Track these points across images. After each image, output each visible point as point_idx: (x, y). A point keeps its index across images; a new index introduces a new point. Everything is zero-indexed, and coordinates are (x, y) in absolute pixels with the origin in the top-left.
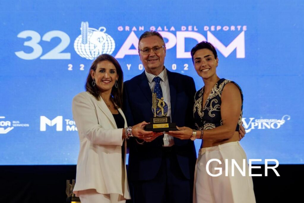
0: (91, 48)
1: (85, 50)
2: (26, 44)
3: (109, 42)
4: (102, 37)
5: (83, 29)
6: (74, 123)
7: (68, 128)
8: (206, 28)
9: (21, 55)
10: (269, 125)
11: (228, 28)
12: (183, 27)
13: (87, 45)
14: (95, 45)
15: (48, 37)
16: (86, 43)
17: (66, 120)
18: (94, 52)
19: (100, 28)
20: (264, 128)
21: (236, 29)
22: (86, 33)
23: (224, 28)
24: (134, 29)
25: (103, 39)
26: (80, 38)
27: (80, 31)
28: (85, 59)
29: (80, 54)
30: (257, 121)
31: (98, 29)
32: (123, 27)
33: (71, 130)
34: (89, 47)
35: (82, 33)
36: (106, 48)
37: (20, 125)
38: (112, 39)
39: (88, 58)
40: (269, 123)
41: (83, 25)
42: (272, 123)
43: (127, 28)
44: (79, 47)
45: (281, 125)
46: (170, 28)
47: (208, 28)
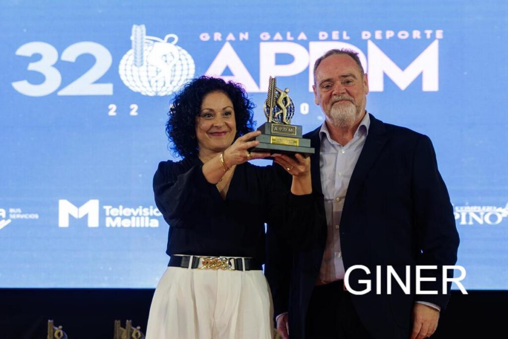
0: (150, 74)
1: (140, 77)
2: (32, 67)
3: (184, 62)
4: (170, 54)
5: (136, 38)
6: (119, 213)
7: (109, 222)
8: (366, 35)
9: (23, 87)
10: (482, 217)
11: (407, 35)
12: (321, 34)
13: (143, 68)
14: (157, 68)
15: (71, 53)
16: (142, 65)
17: (105, 207)
18: (157, 81)
19: (167, 37)
20: (471, 223)
21: (423, 35)
22: (142, 46)
23: (400, 35)
24: (231, 37)
25: (172, 58)
26: (130, 55)
27: (130, 42)
28: (139, 94)
29: (131, 85)
30: (459, 209)
31: (163, 39)
32: (210, 35)
33: (113, 225)
34: (147, 71)
35: (133, 46)
36: (178, 73)
37: (22, 216)
38: (189, 57)
39: (145, 92)
40: (482, 214)
41: (136, 31)
42: (486, 213)
43: (218, 36)
44: (129, 73)
45: (504, 218)
46: (298, 35)
47: (369, 35)
